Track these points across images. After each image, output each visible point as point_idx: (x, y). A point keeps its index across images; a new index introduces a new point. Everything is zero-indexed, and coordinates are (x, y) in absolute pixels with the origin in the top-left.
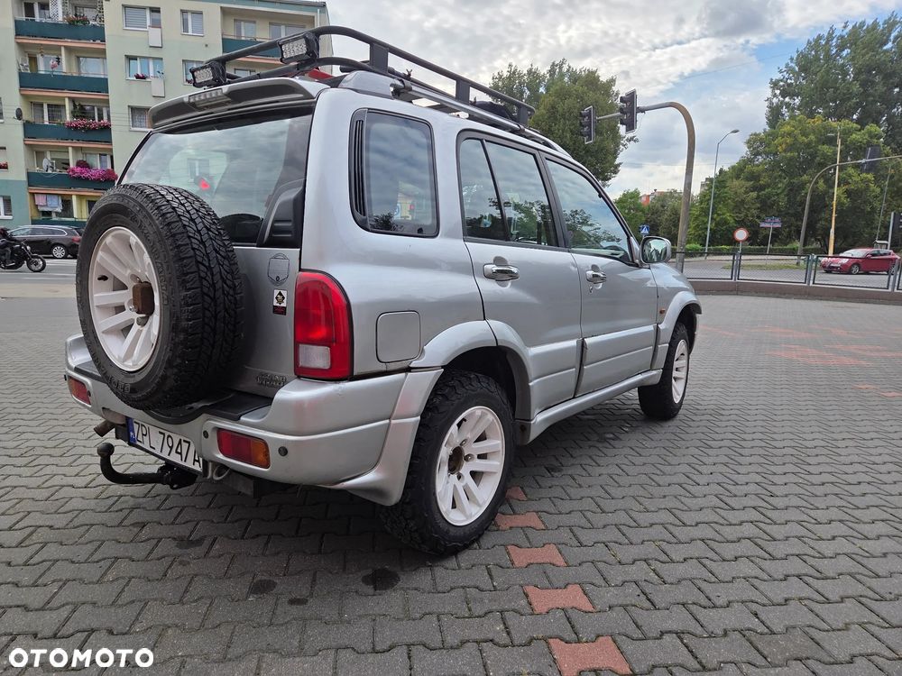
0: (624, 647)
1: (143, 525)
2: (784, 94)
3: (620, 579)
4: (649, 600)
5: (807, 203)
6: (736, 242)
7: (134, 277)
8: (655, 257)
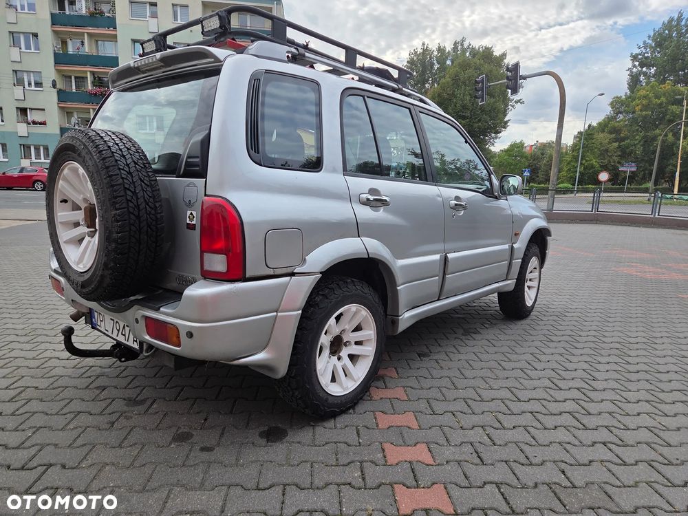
0: (452, 493)
1: (104, 388)
2: (642, 65)
3: (459, 441)
4: (479, 457)
5: (658, 152)
6: (599, 183)
7: (85, 200)
8: (512, 191)
